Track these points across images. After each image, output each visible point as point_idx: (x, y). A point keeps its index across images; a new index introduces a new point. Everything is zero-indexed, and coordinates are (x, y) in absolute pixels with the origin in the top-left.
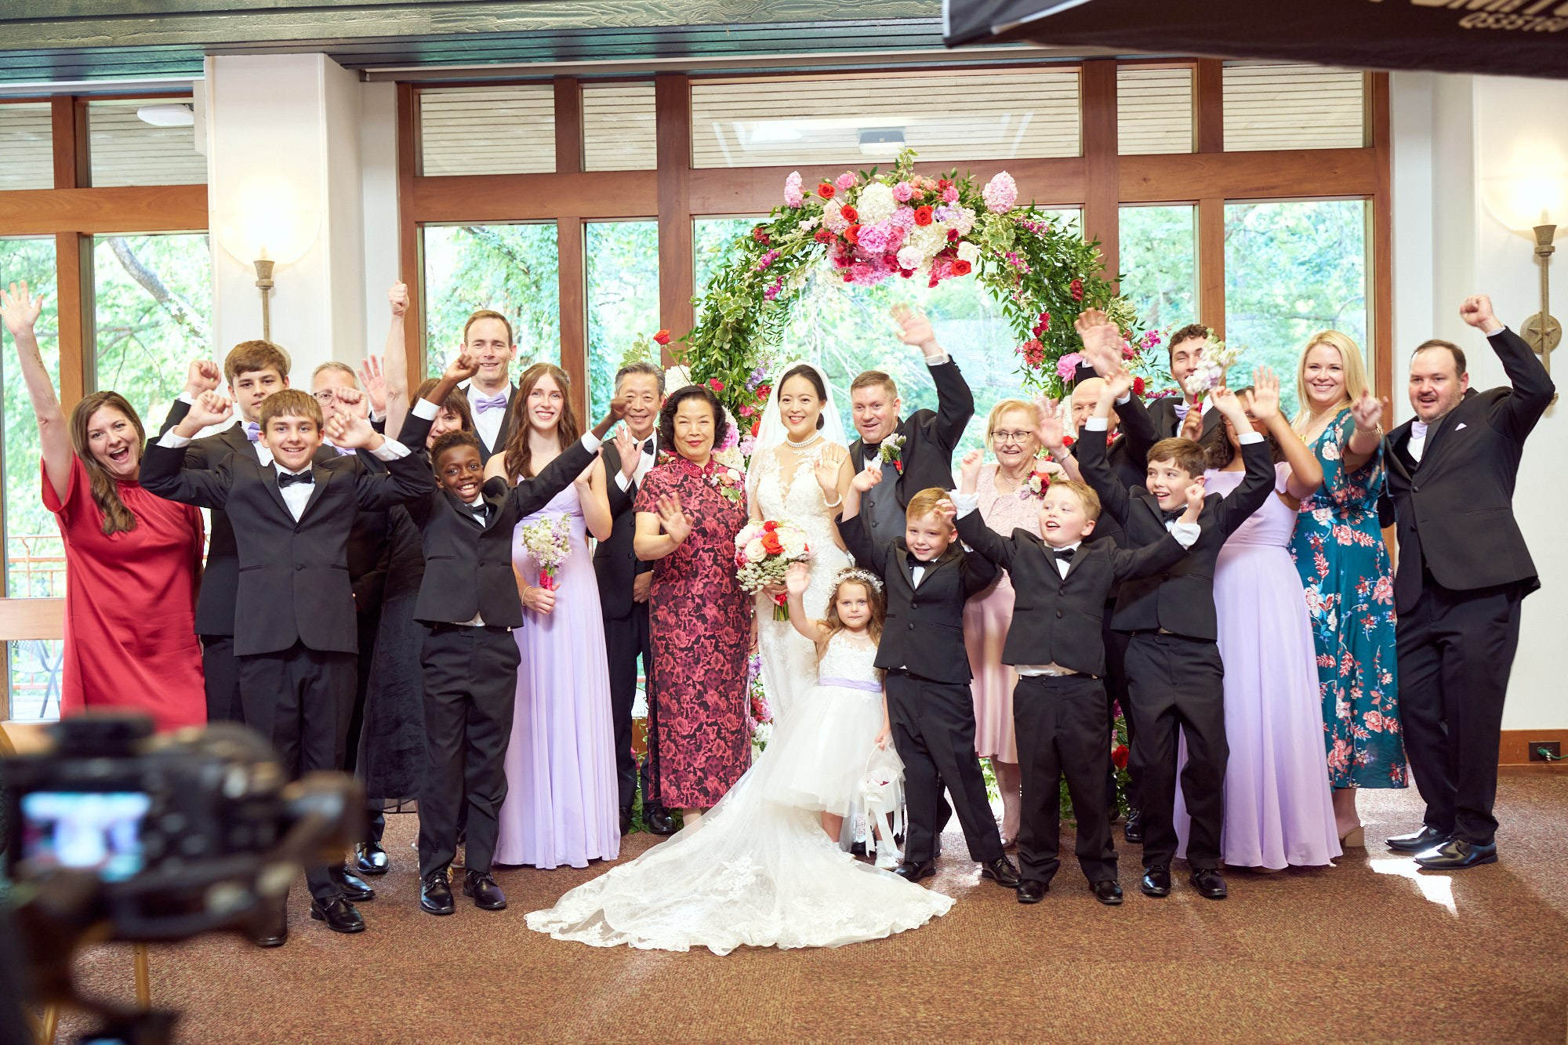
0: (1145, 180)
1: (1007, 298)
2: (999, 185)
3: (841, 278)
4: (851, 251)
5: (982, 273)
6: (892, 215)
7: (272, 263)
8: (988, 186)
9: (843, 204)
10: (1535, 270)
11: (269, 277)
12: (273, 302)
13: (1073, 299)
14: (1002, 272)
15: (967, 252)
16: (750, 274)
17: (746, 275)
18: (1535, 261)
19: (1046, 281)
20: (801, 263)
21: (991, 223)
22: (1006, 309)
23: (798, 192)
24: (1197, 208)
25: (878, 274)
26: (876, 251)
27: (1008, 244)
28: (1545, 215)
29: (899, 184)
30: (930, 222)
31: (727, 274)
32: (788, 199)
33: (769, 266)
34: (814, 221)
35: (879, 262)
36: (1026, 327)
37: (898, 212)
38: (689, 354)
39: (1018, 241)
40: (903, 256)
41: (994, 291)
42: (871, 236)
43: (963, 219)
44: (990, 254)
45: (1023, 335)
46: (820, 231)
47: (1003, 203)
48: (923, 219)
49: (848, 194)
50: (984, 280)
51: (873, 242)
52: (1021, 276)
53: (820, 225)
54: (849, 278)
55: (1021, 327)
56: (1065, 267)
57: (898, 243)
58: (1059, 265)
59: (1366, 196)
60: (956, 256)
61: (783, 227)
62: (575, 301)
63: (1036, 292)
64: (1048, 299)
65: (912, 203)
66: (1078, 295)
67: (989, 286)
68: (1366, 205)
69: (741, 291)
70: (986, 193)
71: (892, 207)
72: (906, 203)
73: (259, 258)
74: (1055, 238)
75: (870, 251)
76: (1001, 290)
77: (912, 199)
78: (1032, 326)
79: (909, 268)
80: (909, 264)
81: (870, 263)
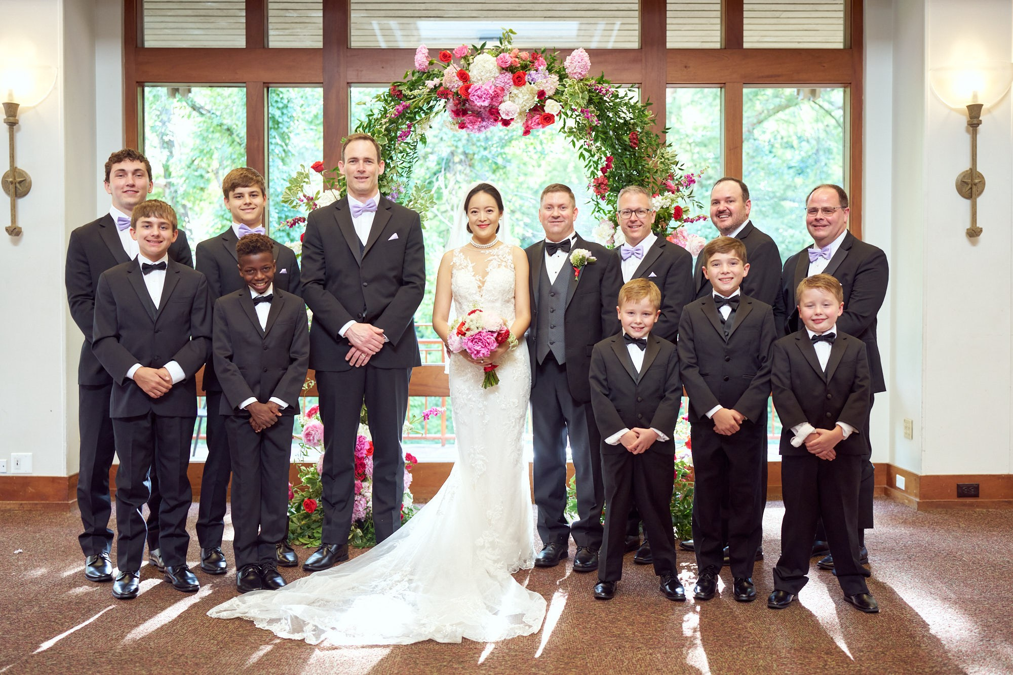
0: (686, 67)
1: (582, 146)
2: (577, 58)
3: (457, 126)
4: (464, 105)
5: (564, 128)
6: (496, 78)
7: (17, 105)
8: (568, 58)
9: (459, 69)
10: (967, 138)
11: (15, 116)
12: (19, 136)
13: (631, 147)
14: (578, 126)
15: (551, 107)
16: (387, 120)
17: (383, 121)
18: (968, 131)
19: (611, 133)
20: (426, 114)
21: (570, 85)
22: (582, 155)
23: (425, 60)
24: (723, 90)
25: (484, 123)
26: (483, 104)
27: (583, 103)
28: (975, 96)
29: (502, 54)
30: (524, 84)
31: (370, 121)
32: (417, 65)
33: (401, 115)
34: (436, 81)
35: (485, 114)
36: (596, 168)
37: (500, 76)
38: (339, 181)
39: (590, 101)
40: (503, 108)
41: (573, 141)
42: (479, 92)
43: (550, 83)
44: (569, 113)
45: (593, 173)
46: (441, 89)
47: (580, 71)
48: (519, 81)
49: (463, 62)
50: (565, 132)
51: (480, 97)
52: (593, 128)
53: (441, 84)
54: (462, 126)
55: (592, 168)
56: (626, 123)
57: (500, 99)
58: (622, 121)
59: (845, 84)
60: (544, 111)
61: (413, 86)
62: (258, 145)
63: (604, 141)
64: (612, 146)
65: (511, 69)
66: (635, 143)
67: (569, 136)
68: (845, 92)
69: (379, 132)
70: (567, 63)
71: (496, 72)
72: (506, 69)
73: (6, 101)
74: (618, 100)
75: (478, 104)
76: (578, 141)
77: (511, 66)
78: (600, 167)
79: (508, 118)
80: (507, 115)
81: (478, 115)
